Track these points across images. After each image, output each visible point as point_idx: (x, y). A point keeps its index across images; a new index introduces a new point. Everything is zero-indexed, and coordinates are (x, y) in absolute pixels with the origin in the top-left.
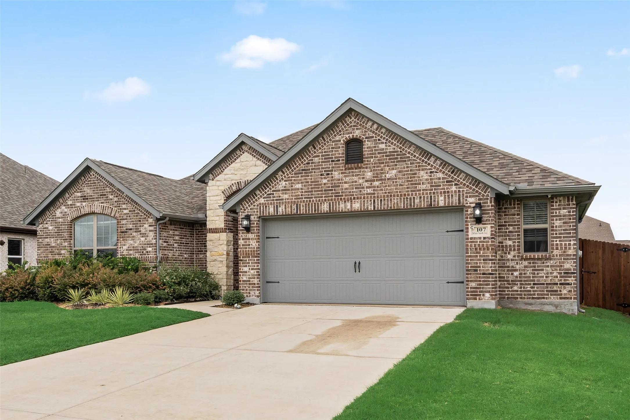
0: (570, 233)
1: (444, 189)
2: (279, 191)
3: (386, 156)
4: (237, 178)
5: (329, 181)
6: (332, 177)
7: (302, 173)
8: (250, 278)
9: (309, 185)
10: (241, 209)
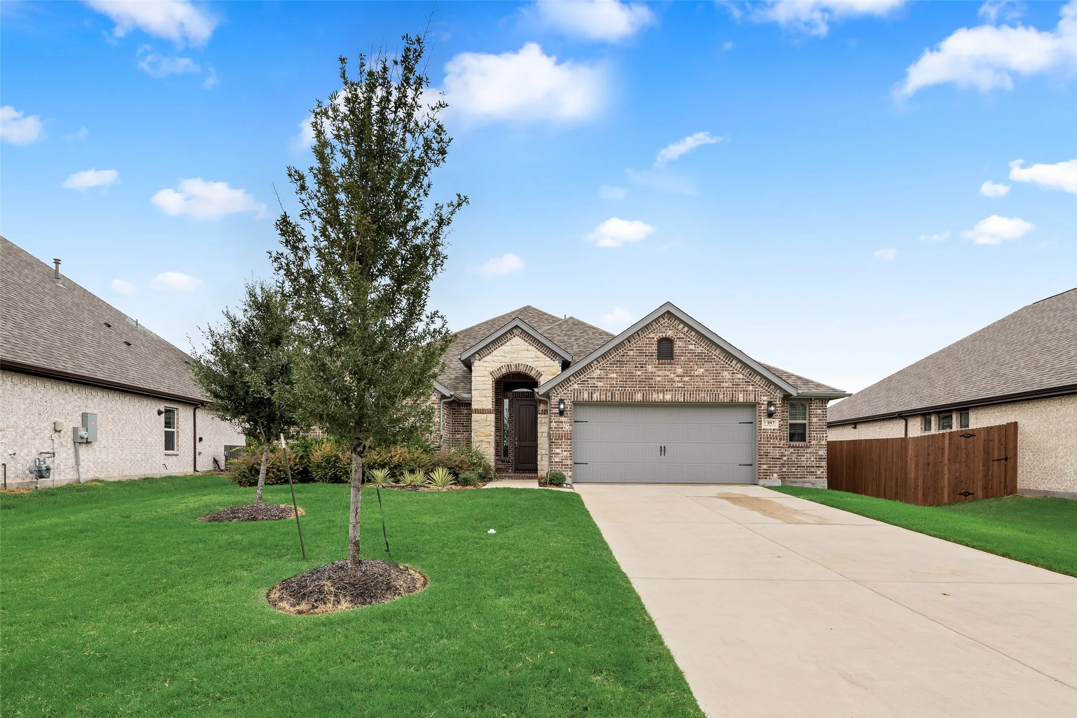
0: (823, 428)
1: (743, 388)
2: (594, 378)
3: (695, 356)
4: (507, 361)
5: (642, 373)
6: (646, 370)
7: (617, 364)
8: (563, 459)
9: (623, 376)
10: (554, 393)
